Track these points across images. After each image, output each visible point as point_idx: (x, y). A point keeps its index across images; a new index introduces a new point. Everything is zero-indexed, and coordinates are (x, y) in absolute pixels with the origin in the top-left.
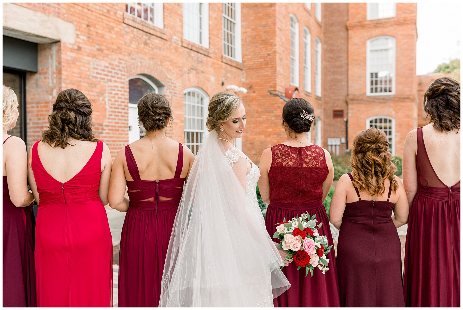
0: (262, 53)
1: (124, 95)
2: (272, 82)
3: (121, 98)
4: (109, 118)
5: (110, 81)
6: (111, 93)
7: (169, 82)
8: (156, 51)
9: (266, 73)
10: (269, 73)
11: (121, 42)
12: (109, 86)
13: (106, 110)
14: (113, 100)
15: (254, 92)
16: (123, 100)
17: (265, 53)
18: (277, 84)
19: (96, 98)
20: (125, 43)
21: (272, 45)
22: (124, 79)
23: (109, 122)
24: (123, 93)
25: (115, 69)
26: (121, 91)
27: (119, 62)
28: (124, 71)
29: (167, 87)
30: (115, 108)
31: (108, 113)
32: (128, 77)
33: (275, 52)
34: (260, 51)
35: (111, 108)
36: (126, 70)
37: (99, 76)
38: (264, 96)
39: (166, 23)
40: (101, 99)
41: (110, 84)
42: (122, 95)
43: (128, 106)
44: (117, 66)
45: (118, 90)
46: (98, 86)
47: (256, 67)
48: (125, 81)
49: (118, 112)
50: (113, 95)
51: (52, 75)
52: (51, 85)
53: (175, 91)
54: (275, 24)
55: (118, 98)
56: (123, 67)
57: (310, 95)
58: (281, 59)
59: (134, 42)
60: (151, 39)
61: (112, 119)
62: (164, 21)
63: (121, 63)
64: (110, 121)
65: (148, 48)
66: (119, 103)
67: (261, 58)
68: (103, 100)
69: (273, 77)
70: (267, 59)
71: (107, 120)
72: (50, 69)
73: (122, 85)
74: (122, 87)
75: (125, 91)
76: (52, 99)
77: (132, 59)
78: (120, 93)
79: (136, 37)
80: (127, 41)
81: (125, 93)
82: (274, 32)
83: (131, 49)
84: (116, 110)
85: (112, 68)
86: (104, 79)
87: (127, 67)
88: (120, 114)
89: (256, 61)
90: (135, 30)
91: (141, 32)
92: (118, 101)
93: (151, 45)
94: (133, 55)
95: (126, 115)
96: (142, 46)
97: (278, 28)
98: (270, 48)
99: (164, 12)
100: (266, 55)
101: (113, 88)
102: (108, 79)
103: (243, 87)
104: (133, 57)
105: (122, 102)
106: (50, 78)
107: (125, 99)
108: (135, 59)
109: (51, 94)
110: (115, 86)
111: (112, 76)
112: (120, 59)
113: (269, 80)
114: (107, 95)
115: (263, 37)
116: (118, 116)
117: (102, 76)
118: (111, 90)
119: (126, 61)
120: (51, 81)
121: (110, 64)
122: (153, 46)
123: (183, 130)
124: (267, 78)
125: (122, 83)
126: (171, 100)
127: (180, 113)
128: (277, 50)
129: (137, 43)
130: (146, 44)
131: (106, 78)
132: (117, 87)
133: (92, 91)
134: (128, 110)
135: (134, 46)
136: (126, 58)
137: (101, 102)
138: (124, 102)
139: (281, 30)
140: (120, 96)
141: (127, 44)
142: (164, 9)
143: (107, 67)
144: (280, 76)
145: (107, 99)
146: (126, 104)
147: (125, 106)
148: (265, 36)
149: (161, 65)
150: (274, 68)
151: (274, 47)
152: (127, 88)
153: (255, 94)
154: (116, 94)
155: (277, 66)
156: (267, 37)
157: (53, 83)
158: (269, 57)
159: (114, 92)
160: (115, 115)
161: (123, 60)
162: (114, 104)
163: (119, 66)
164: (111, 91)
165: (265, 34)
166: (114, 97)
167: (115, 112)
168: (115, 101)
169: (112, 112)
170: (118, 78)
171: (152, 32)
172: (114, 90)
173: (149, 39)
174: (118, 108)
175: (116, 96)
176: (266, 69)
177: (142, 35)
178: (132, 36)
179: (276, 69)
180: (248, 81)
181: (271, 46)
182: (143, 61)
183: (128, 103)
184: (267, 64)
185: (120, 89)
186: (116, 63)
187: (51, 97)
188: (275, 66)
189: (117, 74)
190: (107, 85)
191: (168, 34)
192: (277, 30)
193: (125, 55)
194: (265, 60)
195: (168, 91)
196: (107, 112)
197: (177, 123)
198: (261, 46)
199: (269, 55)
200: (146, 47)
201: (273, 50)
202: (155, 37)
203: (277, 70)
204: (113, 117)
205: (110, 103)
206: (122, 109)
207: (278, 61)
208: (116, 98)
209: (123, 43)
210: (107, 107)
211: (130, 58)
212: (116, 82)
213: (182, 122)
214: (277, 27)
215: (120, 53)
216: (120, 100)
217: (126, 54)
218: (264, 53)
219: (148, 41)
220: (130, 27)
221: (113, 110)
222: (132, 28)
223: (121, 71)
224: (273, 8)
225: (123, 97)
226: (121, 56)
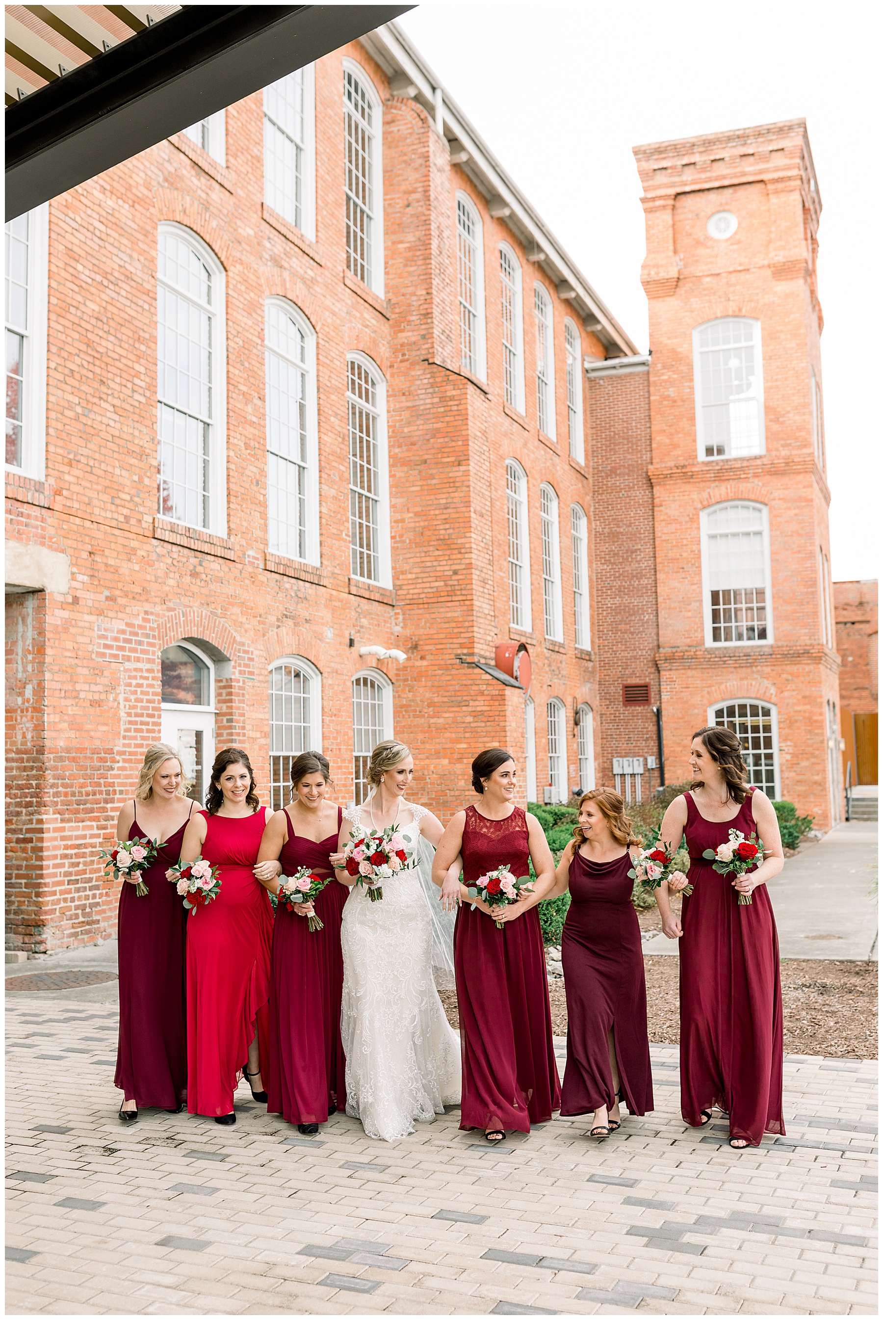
0: (438, 569)
1: (152, 686)
2: (463, 635)
3: (147, 693)
4: (124, 738)
5: (128, 659)
6: (130, 685)
7: (239, 651)
8: (212, 587)
9: (449, 615)
10: (456, 613)
11: (148, 577)
12: (126, 670)
13: (119, 720)
14: (133, 697)
15: (422, 658)
16: (150, 697)
17: (447, 568)
18: (476, 640)
19: (103, 697)
20: (157, 578)
21: (463, 550)
22: (154, 653)
23: (124, 745)
24: (150, 682)
25: (136, 634)
26: (147, 678)
27: (144, 620)
28: (154, 637)
29: (236, 662)
30: (137, 715)
31: (123, 727)
32: (160, 649)
33: (469, 566)
34: (435, 563)
35: (129, 714)
36: (156, 634)
37: (108, 651)
38: (446, 668)
39: (232, 526)
40: (111, 697)
41: (128, 665)
42: (149, 686)
43: (159, 709)
44: (140, 627)
45: (141, 677)
46: (105, 673)
47: (425, 600)
48: (156, 657)
49: (142, 723)
50: (133, 689)
51: (24, 656)
52: (20, 675)
53: (251, 670)
54: (468, 504)
55: (142, 693)
56: (152, 629)
57: (562, 650)
58: (484, 581)
59: (172, 575)
60: (204, 564)
61: (131, 738)
62: (228, 522)
63: (148, 621)
64: (127, 742)
65: (198, 581)
66: (144, 704)
67: (437, 578)
68: (115, 700)
69: (467, 624)
70: (451, 583)
71: (122, 741)
72: (20, 643)
73: (148, 666)
74: (148, 671)
75: (154, 678)
76: (23, 703)
77: (169, 609)
78: (145, 682)
79: (175, 563)
80: (160, 573)
81: (154, 682)
82: (468, 520)
83: (167, 588)
84: (139, 719)
85: (132, 634)
86: (116, 656)
87: (158, 625)
88: (144, 727)
89: (428, 585)
90: (175, 548)
91: (186, 551)
92: (142, 701)
93: (204, 576)
94: (170, 601)
95: (156, 728)
96: (188, 579)
97: (475, 512)
98: (459, 556)
99: (229, 502)
100: (451, 573)
101: (134, 673)
102: (123, 655)
103: (397, 647)
104: (171, 605)
105: (148, 701)
106: (20, 662)
107: (154, 694)
108: (174, 610)
109: (21, 694)
110: (136, 670)
111: (132, 650)
112: (146, 613)
113: (456, 630)
114: (122, 688)
115: (443, 532)
116: (141, 731)
117: (114, 652)
118: (130, 677)
119: (158, 615)
120: (20, 669)
121: (128, 625)
122: (208, 579)
123: (267, 753)
124: (454, 625)
125: (149, 661)
126: (243, 688)
127: (261, 716)
128: (473, 561)
129: (177, 575)
130: (194, 574)
131: (121, 653)
132: (141, 670)
133: (96, 684)
134: (159, 717)
135: (172, 582)
136: (158, 609)
137: (111, 704)
138: (153, 702)
139: (482, 516)
140: (145, 689)
141: (160, 580)
142: (229, 495)
143: (123, 632)
144: (481, 620)
145: (121, 698)
146: (156, 705)
147: (154, 709)
148: (445, 529)
149: (224, 616)
150: (468, 603)
151: (467, 556)
152: (158, 672)
153: (425, 663)
154: (139, 685)
155: (475, 597)
156: (451, 531)
157: (25, 671)
158: (455, 577)
159: (134, 682)
160: (136, 730)
161: (152, 614)
162: (135, 707)
163: (144, 628)
164: (129, 681)
165: (447, 526)
166: (135, 692)
167: (136, 723)
168: (137, 700)
169: (130, 723)
170: (144, 652)
171: (206, 548)
172: (135, 678)
173: (201, 565)
174: (142, 715)
175: (139, 690)
176: (449, 604)
177: (188, 558)
178: (169, 561)
179: (472, 605)
180: (408, 632)
181: (460, 553)
182: (188, 609)
183: (159, 703)
184: (451, 593)
185: (145, 674)
186: (138, 621)
187: (20, 700)
188: (469, 597)
189: (140, 643)
190: (122, 669)
191: (237, 547)
192: (473, 515)
193: (155, 604)
194: (446, 585)
195: (237, 671)
196: (122, 722)
197: (254, 739)
198: (437, 553)
199: (455, 573)
200: (194, 581)
201: (467, 561)
202: (212, 558)
203: (475, 608)
204: (133, 734)
205: (127, 703)
206: (149, 716)
207: (476, 586)
208: (139, 696)
209: (153, 579)
210: (122, 714)
211: (165, 607)
212: (138, 660)
213: (266, 735)
214: (472, 509)
215: (147, 600)
216: (145, 697)
217: (158, 600)
218: (445, 568)
219: (199, 569)
220: (166, 544)
221: (133, 719)
222: (170, 546)
223: (147, 636)
224: (462, 468)
225: (151, 690)
226: (148, 607)
